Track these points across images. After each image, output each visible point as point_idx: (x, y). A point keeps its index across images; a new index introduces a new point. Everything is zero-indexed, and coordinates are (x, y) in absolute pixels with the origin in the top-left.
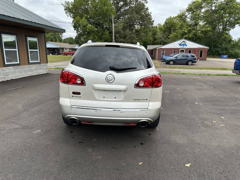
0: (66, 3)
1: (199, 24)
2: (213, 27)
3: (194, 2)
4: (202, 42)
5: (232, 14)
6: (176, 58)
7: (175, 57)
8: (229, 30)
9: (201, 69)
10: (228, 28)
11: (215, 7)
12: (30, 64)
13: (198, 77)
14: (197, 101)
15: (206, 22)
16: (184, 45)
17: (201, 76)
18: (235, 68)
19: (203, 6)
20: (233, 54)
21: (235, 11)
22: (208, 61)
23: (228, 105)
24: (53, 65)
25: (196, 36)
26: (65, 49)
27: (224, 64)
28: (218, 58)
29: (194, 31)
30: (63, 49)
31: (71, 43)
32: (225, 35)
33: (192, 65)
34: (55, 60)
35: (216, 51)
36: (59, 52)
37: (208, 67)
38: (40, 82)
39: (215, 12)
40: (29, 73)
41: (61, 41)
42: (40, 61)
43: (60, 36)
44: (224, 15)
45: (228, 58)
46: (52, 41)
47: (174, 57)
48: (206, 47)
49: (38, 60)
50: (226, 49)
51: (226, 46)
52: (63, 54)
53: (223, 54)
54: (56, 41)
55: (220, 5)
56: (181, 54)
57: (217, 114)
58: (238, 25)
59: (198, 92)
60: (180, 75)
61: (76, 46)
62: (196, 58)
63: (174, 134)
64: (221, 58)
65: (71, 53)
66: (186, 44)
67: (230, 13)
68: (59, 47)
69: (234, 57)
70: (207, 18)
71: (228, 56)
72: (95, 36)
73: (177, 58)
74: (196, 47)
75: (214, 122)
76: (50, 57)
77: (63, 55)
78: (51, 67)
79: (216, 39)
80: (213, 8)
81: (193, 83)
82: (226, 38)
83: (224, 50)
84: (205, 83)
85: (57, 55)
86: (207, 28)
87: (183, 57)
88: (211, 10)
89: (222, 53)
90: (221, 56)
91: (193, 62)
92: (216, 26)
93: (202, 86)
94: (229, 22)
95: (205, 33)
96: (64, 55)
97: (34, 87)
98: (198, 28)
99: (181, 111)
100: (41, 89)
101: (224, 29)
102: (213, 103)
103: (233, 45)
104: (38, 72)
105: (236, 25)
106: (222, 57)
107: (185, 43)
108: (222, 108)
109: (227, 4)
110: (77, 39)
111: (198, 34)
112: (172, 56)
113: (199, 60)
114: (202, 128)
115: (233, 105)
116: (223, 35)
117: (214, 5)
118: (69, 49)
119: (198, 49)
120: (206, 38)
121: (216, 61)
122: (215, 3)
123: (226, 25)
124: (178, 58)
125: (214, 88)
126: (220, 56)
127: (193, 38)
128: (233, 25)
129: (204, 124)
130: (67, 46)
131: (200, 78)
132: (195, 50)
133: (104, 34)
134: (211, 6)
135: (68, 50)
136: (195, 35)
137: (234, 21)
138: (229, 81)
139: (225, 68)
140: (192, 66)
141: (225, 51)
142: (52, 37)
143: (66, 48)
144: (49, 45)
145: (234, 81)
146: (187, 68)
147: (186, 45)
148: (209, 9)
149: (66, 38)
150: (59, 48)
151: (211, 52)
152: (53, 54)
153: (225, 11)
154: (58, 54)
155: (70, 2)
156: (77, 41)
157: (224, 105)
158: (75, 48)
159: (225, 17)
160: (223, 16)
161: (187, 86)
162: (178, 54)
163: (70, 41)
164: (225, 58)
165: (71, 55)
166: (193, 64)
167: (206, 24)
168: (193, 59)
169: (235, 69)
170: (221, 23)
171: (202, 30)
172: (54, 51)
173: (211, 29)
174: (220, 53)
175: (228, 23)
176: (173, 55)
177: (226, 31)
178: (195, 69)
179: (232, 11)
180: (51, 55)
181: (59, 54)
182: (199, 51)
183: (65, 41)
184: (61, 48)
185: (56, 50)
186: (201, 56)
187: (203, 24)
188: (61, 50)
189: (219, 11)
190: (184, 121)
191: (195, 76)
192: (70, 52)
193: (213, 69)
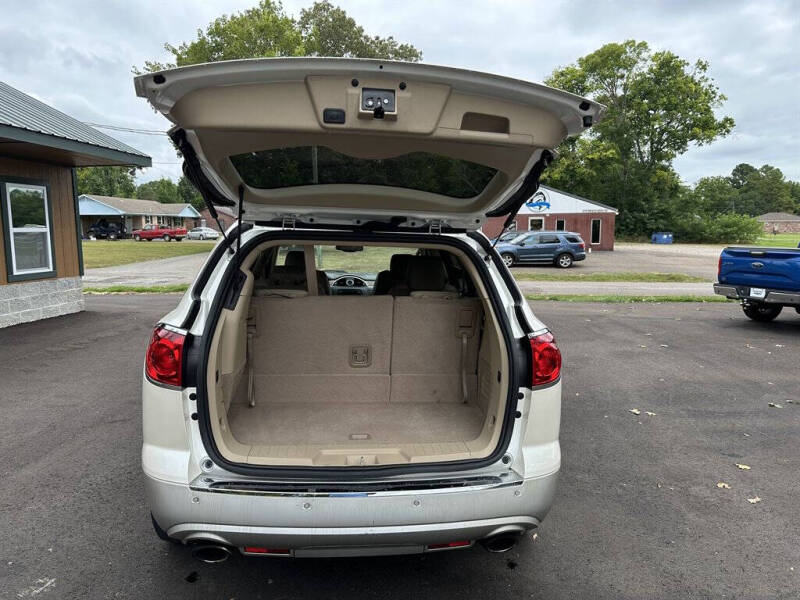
0: (149, 68)
1: (581, 138)
2: (622, 149)
3: (562, 74)
4: (592, 195)
5: (675, 109)
6: (519, 247)
7: (517, 244)
8: (669, 157)
9: (603, 280)
10: (666, 150)
11: (625, 90)
12: (13, 282)
13: (606, 310)
14: (635, 403)
15: (599, 134)
16: (542, 204)
17: (613, 305)
18: (724, 279)
19: (588, 84)
20: (689, 229)
21: (684, 100)
22: (619, 252)
23: (741, 414)
24: (102, 279)
25: (572, 176)
26: (144, 220)
27: (669, 261)
28: (643, 242)
29: (566, 162)
30: (136, 219)
31: (164, 200)
32: (658, 171)
33: (570, 266)
34: (109, 257)
35: (636, 222)
36: (122, 232)
37: (624, 272)
38: (54, 349)
39: (626, 102)
40: (10, 314)
41: (129, 191)
42: (54, 269)
43: (125, 177)
44: (652, 112)
45: (674, 243)
46: (97, 192)
47: (512, 242)
48: (609, 211)
49: (47, 265)
50: (665, 214)
51: (665, 206)
52: (136, 235)
53: (658, 230)
54: (111, 193)
55: (637, 84)
56: (536, 233)
57: (720, 450)
58: (695, 141)
59: (626, 366)
60: (546, 303)
61: (183, 208)
62: (581, 246)
63: (602, 553)
64: (655, 241)
65: (165, 231)
66: (547, 201)
67: (668, 108)
68: (121, 212)
69: (690, 238)
70: (604, 120)
71: (674, 236)
72: (251, 176)
73: (522, 245)
74: (580, 211)
75: (720, 485)
76: (92, 246)
77: (138, 238)
78: (94, 286)
79: (635, 184)
80: (620, 92)
81: (596, 330)
82: (662, 181)
83: (661, 217)
84: (637, 331)
85: (114, 240)
86: (606, 150)
87: (541, 242)
88: (613, 96)
89: (654, 227)
90: (653, 236)
91: (574, 258)
92: (631, 145)
93: (630, 342)
94: (670, 132)
95: (601, 164)
96: (140, 240)
97: (27, 372)
98: (578, 150)
99: (594, 445)
100: (57, 381)
101: (656, 154)
102: (690, 408)
103: (682, 201)
104: (45, 311)
105: (689, 143)
106: (655, 239)
107: (545, 199)
108: (723, 424)
109: (657, 82)
110: (185, 185)
111: (578, 171)
112: (508, 241)
113: (590, 250)
114: (691, 516)
115: (756, 413)
116: (655, 173)
117: (619, 82)
118: (159, 218)
119: (587, 216)
120: (603, 182)
121: (643, 252)
122: (622, 77)
123: (660, 142)
124: (526, 247)
125: (671, 347)
126: (649, 236)
127: (566, 182)
128: (680, 143)
129: (691, 499)
130: (151, 208)
131: (613, 311)
132: (575, 220)
133: (282, 170)
134: (613, 85)
135: (155, 222)
136: (571, 171)
137: (683, 130)
138: (706, 321)
139: (674, 274)
140: (572, 272)
141: (662, 221)
142: (100, 181)
143: (146, 217)
144: (89, 206)
145: (721, 321)
146: (556, 279)
147: (548, 205)
148: (608, 95)
149: (148, 182)
150: (124, 215)
151: (622, 225)
152: (99, 237)
153: (655, 102)
154: (119, 237)
155: (165, 66)
156: (188, 192)
157: (729, 414)
158: (180, 215)
159: (655, 120)
160: (649, 114)
161: (581, 344)
162: (527, 234)
163: (161, 192)
164: (667, 242)
165: (167, 238)
166: (574, 263)
167: (600, 139)
168: (574, 247)
169: (722, 282)
170: (646, 137)
171: (590, 157)
172: (105, 227)
173: (617, 153)
174: (649, 226)
175: (665, 136)
176: (508, 238)
177: (660, 159)
178: (584, 279)
179: (674, 100)
180: (93, 239)
181: (121, 236)
182: (588, 221)
183: (145, 193)
184: (129, 217)
185: (111, 225)
186: (596, 238)
187: (593, 138)
188: (129, 225)
189: (637, 100)
190: (620, 491)
191: (592, 304)
192: (163, 228)
193: (641, 279)
